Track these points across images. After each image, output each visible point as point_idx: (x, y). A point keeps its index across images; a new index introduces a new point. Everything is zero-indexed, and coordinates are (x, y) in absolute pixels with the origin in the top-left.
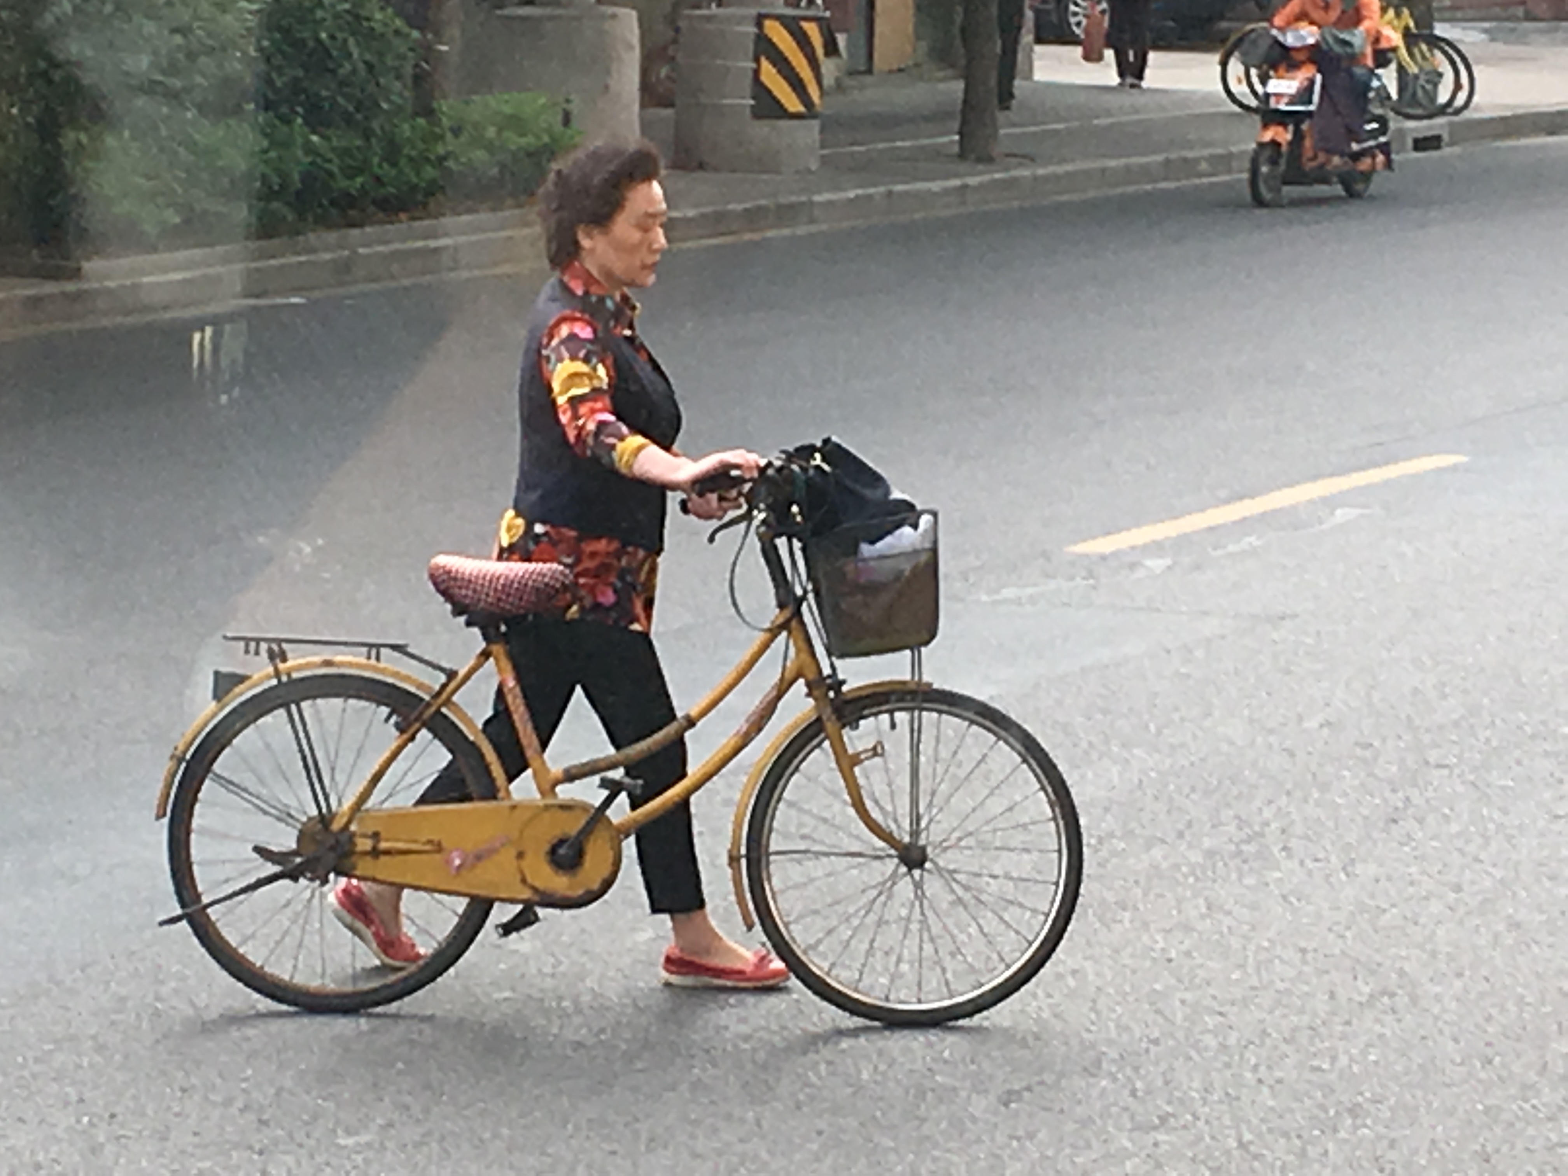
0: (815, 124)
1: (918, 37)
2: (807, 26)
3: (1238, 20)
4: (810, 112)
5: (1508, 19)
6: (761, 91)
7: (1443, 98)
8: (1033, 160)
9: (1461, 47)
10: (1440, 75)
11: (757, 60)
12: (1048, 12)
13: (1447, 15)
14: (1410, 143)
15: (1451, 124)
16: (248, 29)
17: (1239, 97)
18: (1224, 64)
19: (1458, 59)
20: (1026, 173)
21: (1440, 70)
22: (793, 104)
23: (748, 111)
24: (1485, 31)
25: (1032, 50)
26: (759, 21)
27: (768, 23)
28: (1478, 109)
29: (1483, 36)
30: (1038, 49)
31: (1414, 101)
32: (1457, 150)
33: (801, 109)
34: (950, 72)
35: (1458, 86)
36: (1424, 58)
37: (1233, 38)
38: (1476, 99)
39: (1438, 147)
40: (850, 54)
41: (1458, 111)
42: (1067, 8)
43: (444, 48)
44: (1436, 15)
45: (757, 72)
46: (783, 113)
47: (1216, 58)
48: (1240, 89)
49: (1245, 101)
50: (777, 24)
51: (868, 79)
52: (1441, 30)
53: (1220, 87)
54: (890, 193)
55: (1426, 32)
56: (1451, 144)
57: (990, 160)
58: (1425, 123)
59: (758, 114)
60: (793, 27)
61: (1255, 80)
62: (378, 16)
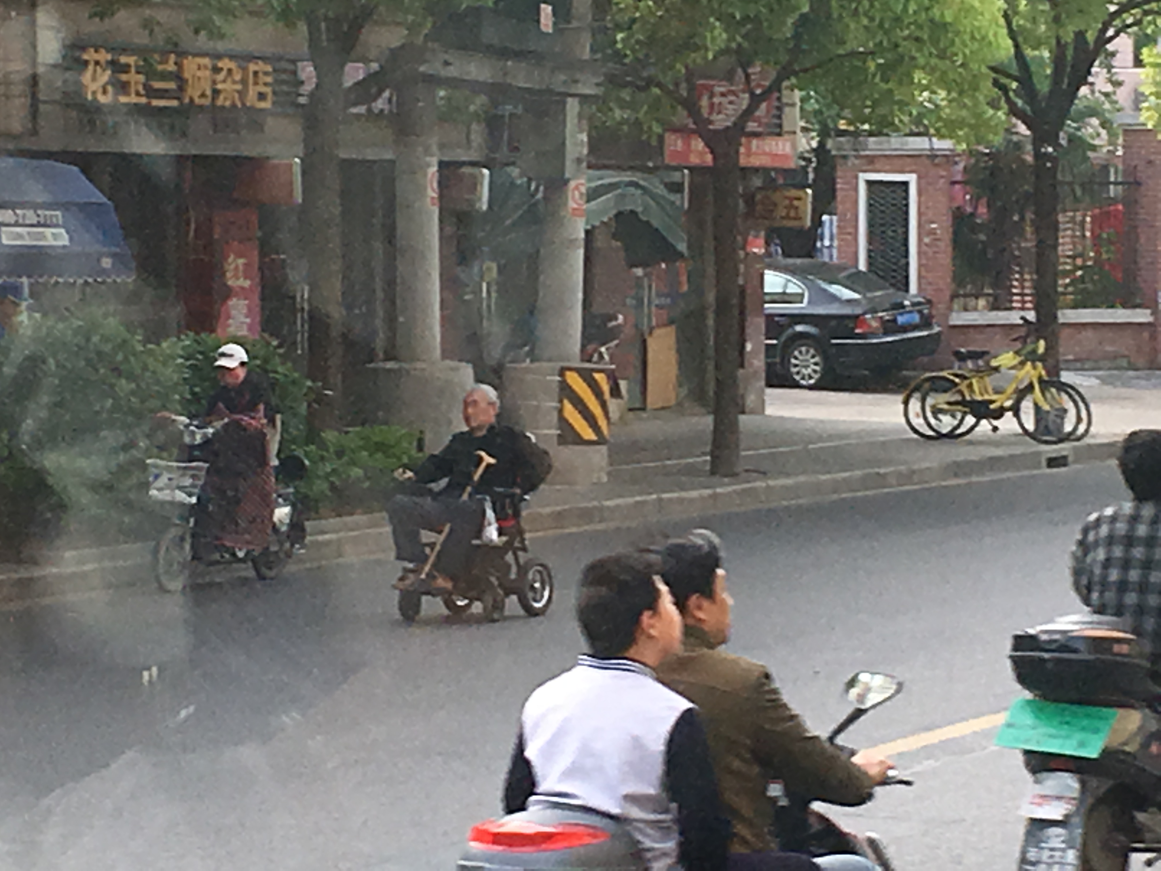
0: (604, 449)
1: (680, 385)
2: (597, 376)
3: (914, 369)
4: (601, 441)
5: (1116, 368)
6: (563, 422)
7: (1068, 428)
8: (764, 473)
9: (1081, 390)
10: (1065, 411)
11: (561, 401)
12: (775, 364)
13: (1071, 365)
14: (1044, 463)
15: (1075, 448)
16: (185, 379)
17: (917, 427)
18: (906, 403)
19: (1077, 398)
20: (760, 484)
21: (1066, 407)
22: (589, 434)
23: (555, 439)
24: (1097, 377)
25: (763, 392)
26: (562, 372)
27: (568, 374)
28: (1093, 436)
29: (1098, 381)
30: (769, 391)
31: (1048, 431)
32: (1078, 466)
33: (593, 437)
34: (703, 410)
35: (1079, 420)
36: (1053, 397)
37: (913, 384)
38: (1093, 429)
39: (1065, 465)
40: (630, 398)
41: (1079, 439)
42: (789, 361)
43: (329, 393)
44: (1062, 366)
45: (560, 411)
46: (579, 441)
47: (900, 398)
48: (918, 422)
49: (921, 430)
50: (575, 375)
51: (644, 415)
52: (1066, 377)
53: (903, 420)
54: (660, 500)
55: (1055, 379)
56: (1076, 462)
57: (734, 475)
58: (1055, 447)
59: (562, 440)
60: (587, 376)
61: (929, 414)
62: (280, 369)
